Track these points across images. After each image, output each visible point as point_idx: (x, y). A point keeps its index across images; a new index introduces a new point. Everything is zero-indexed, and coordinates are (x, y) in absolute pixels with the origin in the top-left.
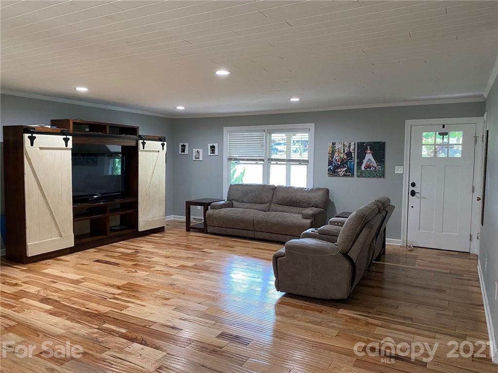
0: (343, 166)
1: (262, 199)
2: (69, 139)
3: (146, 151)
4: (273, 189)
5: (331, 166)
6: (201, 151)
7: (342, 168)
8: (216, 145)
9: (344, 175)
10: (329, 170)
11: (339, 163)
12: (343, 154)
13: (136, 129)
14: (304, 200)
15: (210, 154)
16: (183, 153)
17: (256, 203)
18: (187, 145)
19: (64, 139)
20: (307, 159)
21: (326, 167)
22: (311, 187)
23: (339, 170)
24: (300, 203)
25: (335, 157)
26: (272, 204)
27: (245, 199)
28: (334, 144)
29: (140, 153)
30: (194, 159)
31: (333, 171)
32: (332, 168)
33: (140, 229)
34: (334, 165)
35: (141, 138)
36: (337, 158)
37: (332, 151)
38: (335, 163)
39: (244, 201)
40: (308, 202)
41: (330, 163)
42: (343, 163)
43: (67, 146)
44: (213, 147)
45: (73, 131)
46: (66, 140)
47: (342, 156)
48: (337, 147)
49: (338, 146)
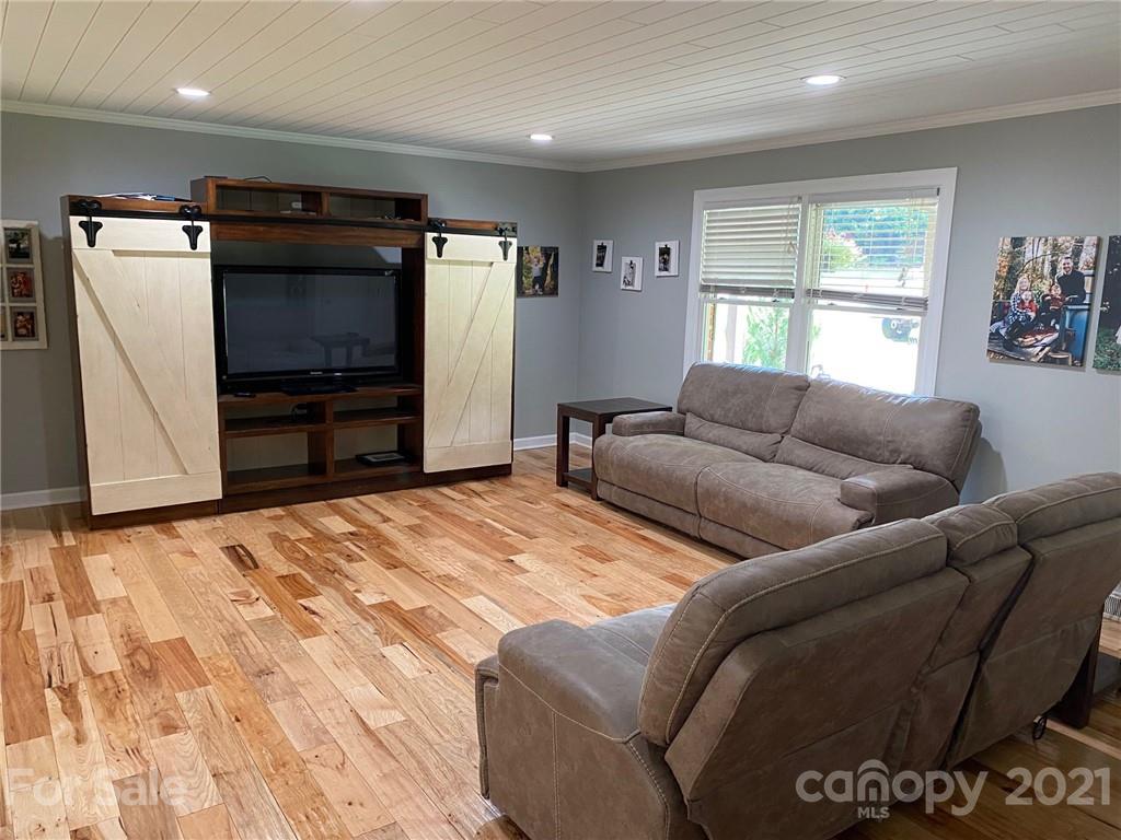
0: (1047, 324)
1: (762, 416)
2: (200, 230)
3: (449, 262)
4: (799, 389)
5: (1000, 324)
6: (638, 262)
7: (1040, 332)
8: (673, 246)
9: (1047, 360)
10: (994, 336)
11: (1033, 315)
12: (1048, 282)
13: (419, 201)
14: (881, 438)
15: (657, 273)
16: (600, 269)
17: (744, 427)
18: (609, 244)
19: (185, 229)
20: (919, 294)
21: (983, 326)
22: (929, 394)
23: (1029, 340)
24: (868, 445)
25: (1017, 291)
26: (787, 437)
27: (718, 413)
28: (1017, 242)
29: (428, 267)
30: (623, 287)
31: (1008, 344)
32: (1003, 332)
33: (429, 467)
34: (1011, 319)
35: (435, 225)
36: (1026, 296)
37: (1011, 269)
38: (1016, 313)
39: (716, 417)
40: (891, 447)
41: (1000, 312)
42: (1047, 313)
43: (194, 245)
44: (665, 252)
45: (218, 207)
46: (193, 233)
47: (1045, 290)
48: (1029, 255)
49: (1034, 251)
